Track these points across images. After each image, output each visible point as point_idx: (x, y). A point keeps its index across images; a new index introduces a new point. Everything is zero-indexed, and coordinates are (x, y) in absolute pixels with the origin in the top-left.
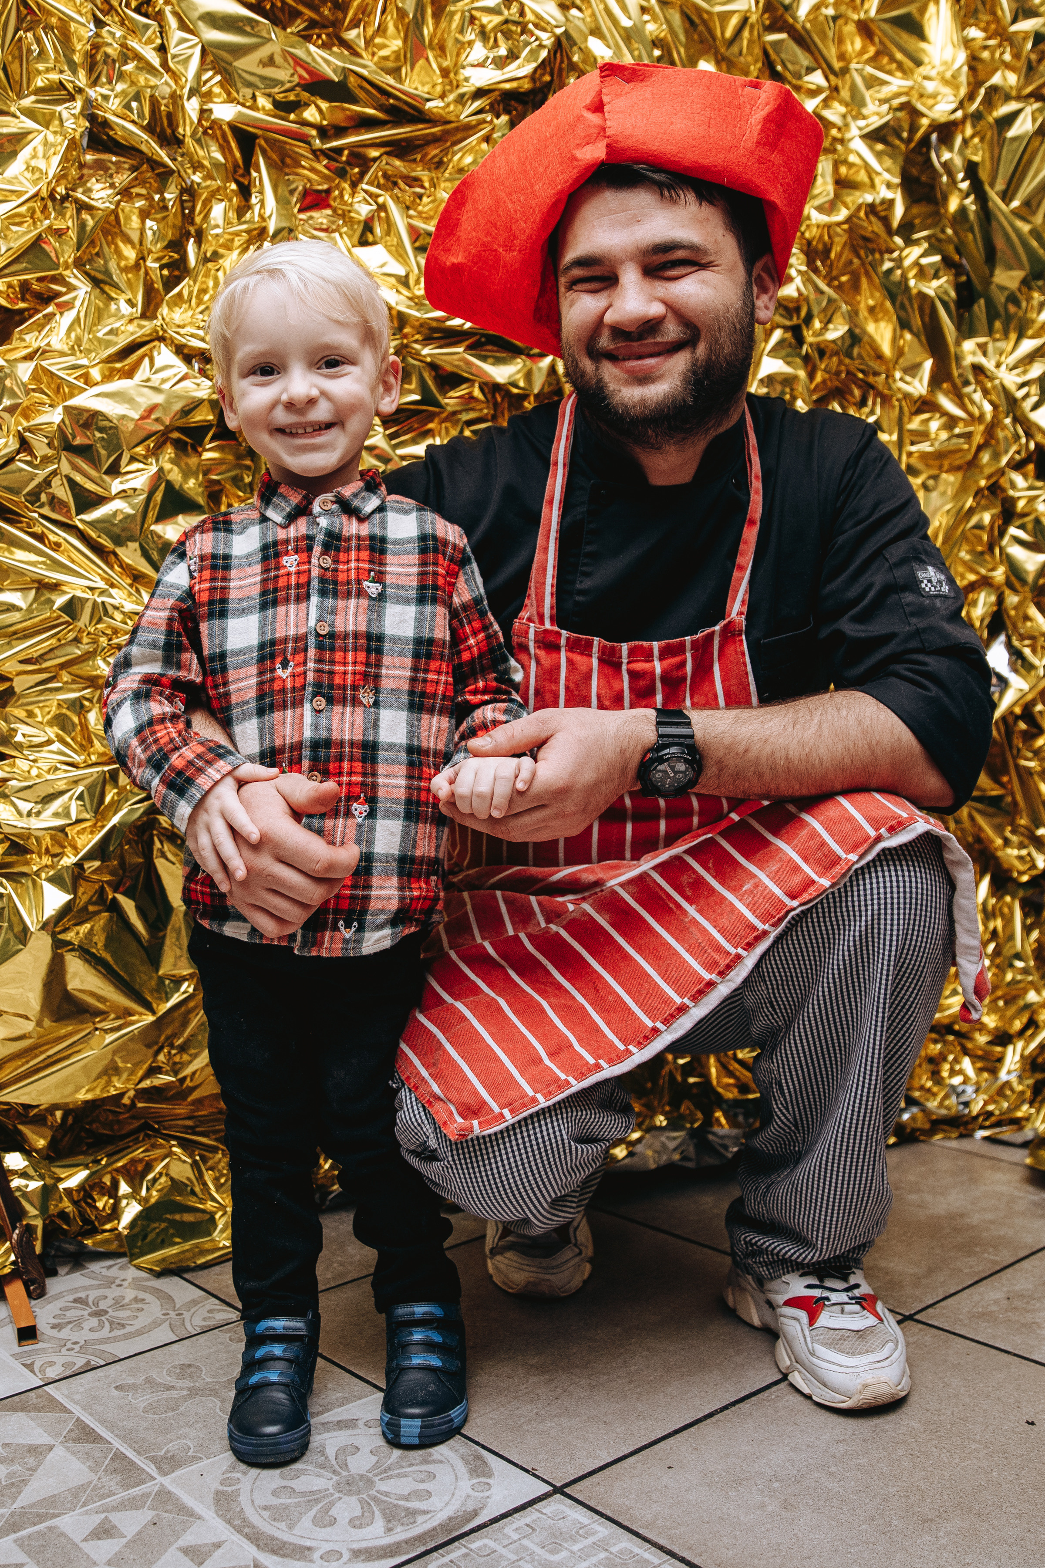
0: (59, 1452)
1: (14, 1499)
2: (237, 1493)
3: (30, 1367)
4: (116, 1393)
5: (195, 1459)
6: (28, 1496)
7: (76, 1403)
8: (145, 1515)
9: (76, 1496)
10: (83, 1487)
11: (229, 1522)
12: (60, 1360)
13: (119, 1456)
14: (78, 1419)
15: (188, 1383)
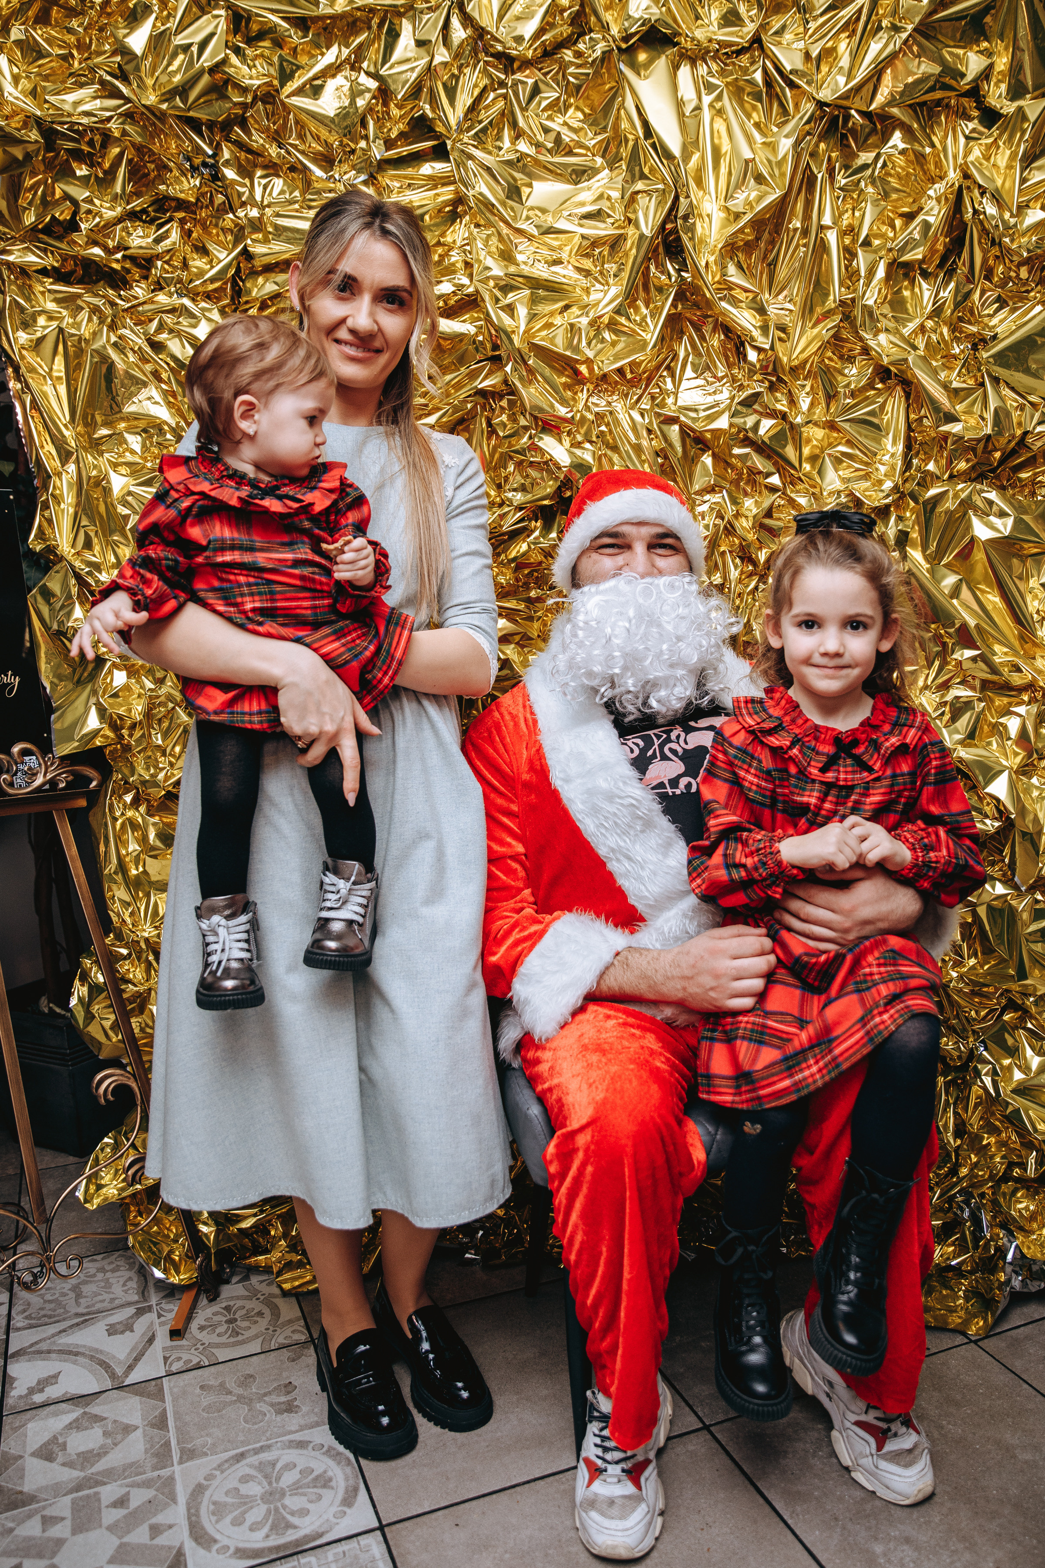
0: (139, 1433)
1: (92, 1465)
2: (208, 1486)
3: (166, 1359)
4: (198, 1391)
5: (206, 1454)
6: (102, 1465)
7: (172, 1394)
8: (149, 1493)
9: (124, 1470)
10: (132, 1465)
11: (188, 1510)
12: (185, 1357)
13: (167, 1444)
14: (165, 1410)
15: (240, 1391)
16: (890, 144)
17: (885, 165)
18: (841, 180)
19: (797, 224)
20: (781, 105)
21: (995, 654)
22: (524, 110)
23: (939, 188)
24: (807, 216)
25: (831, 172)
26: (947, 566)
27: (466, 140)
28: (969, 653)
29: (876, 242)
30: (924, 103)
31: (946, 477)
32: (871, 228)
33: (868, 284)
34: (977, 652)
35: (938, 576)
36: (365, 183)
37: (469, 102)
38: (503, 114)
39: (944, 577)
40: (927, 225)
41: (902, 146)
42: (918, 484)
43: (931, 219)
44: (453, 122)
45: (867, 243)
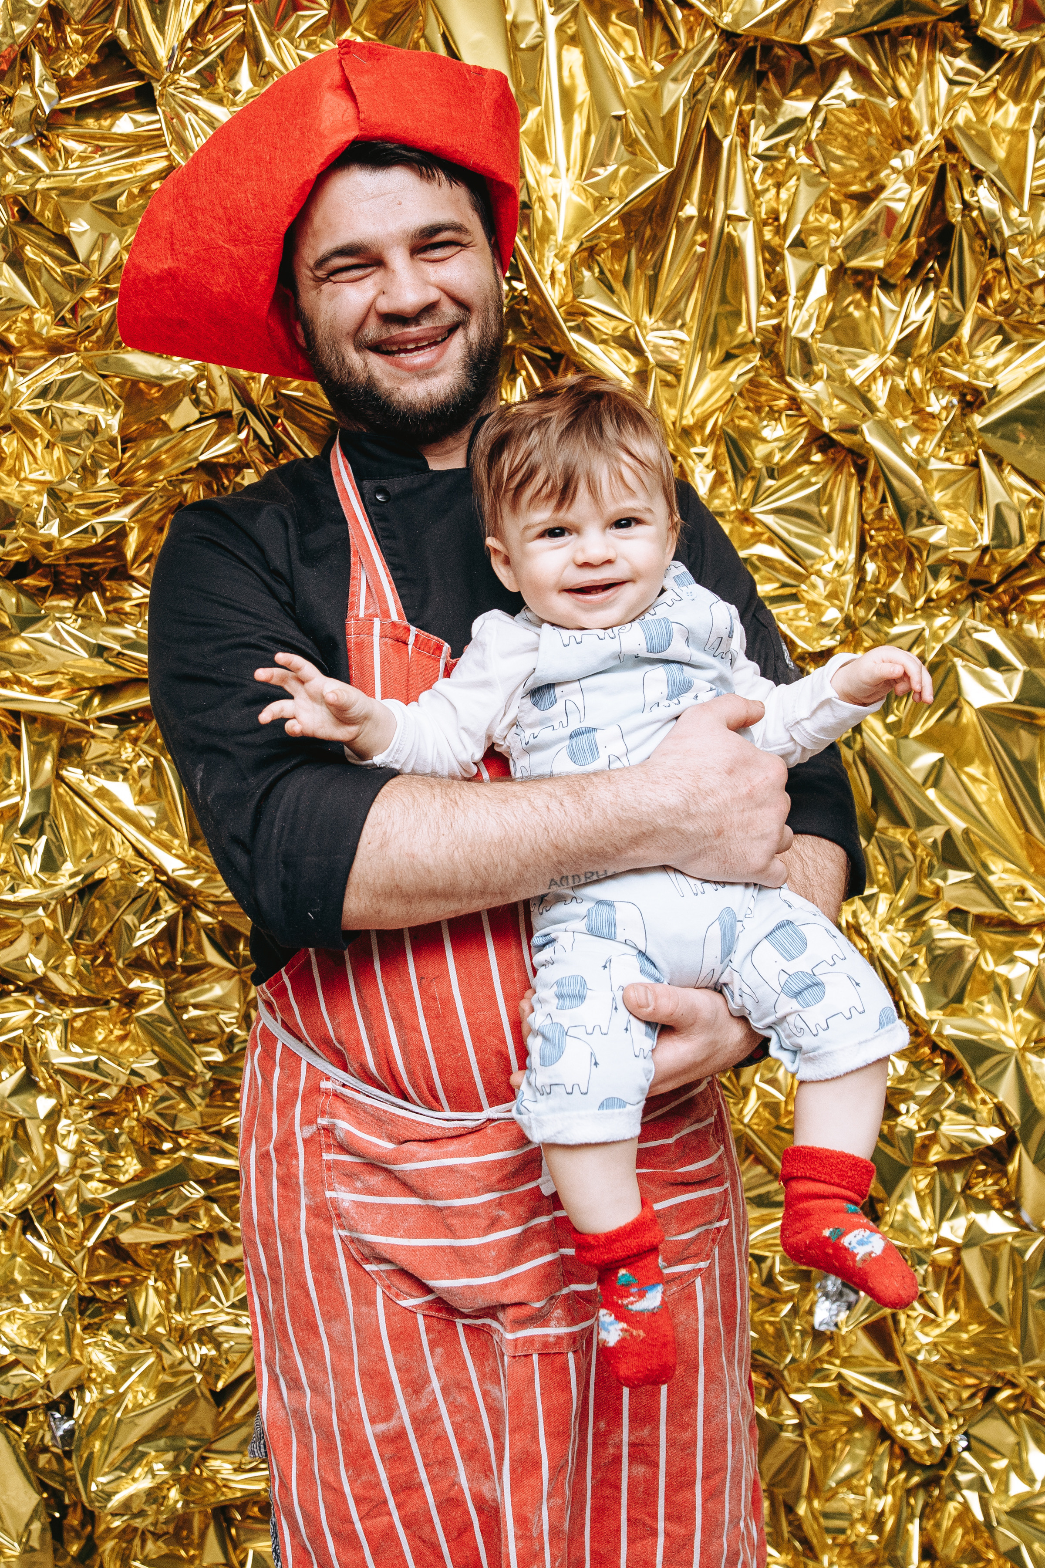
16: (833, 92)
17: (825, 121)
18: (759, 141)
19: (690, 210)
20: (666, 29)
21: (991, 873)
22: (269, 35)
23: (910, 157)
24: (707, 202)
25: (744, 131)
26: (919, 739)
27: (183, 82)
28: (955, 875)
29: (813, 240)
30: (887, 32)
31: (920, 603)
32: (805, 221)
33: (800, 307)
34: (968, 875)
35: (904, 754)
36: (30, 144)
37: (188, 24)
38: (242, 39)
39: (915, 755)
40: (891, 216)
41: (852, 95)
42: (877, 613)
43: (899, 207)
44: (162, 54)
45: (799, 242)
